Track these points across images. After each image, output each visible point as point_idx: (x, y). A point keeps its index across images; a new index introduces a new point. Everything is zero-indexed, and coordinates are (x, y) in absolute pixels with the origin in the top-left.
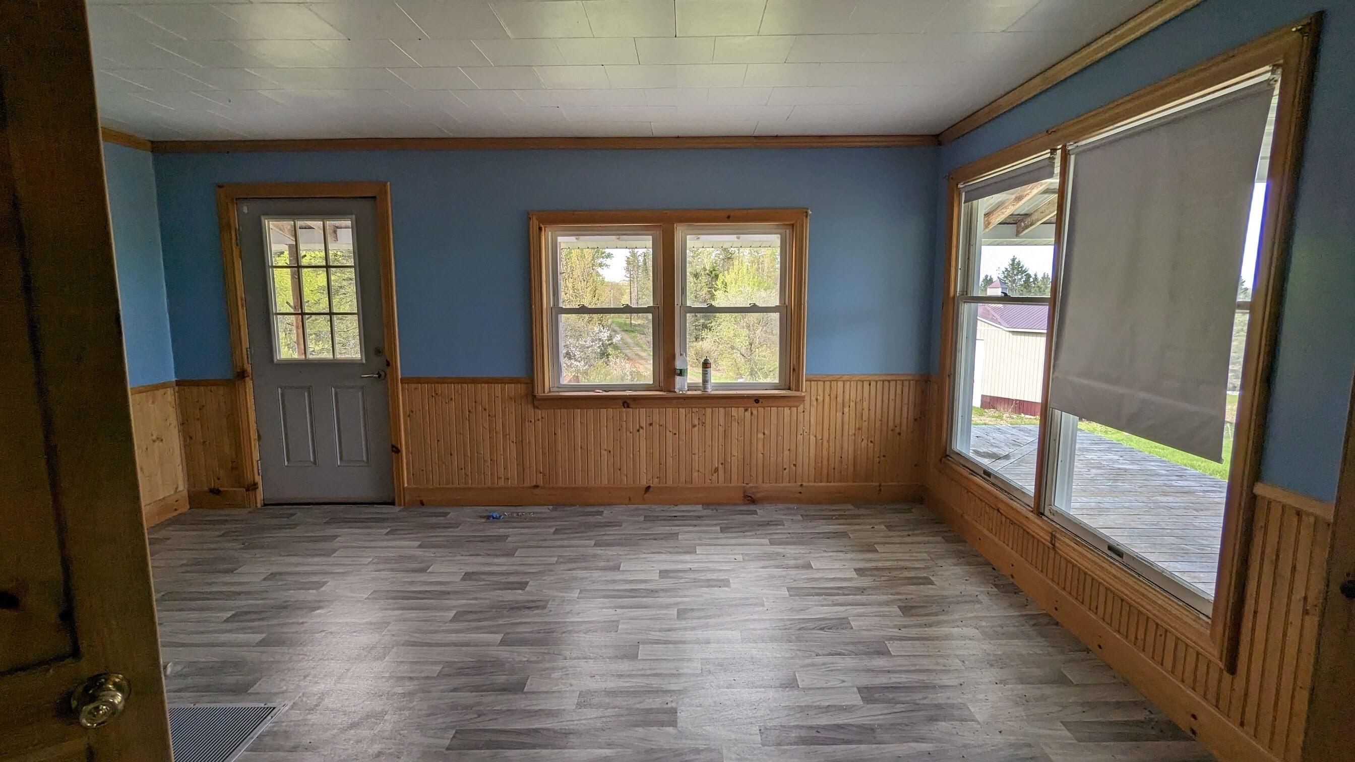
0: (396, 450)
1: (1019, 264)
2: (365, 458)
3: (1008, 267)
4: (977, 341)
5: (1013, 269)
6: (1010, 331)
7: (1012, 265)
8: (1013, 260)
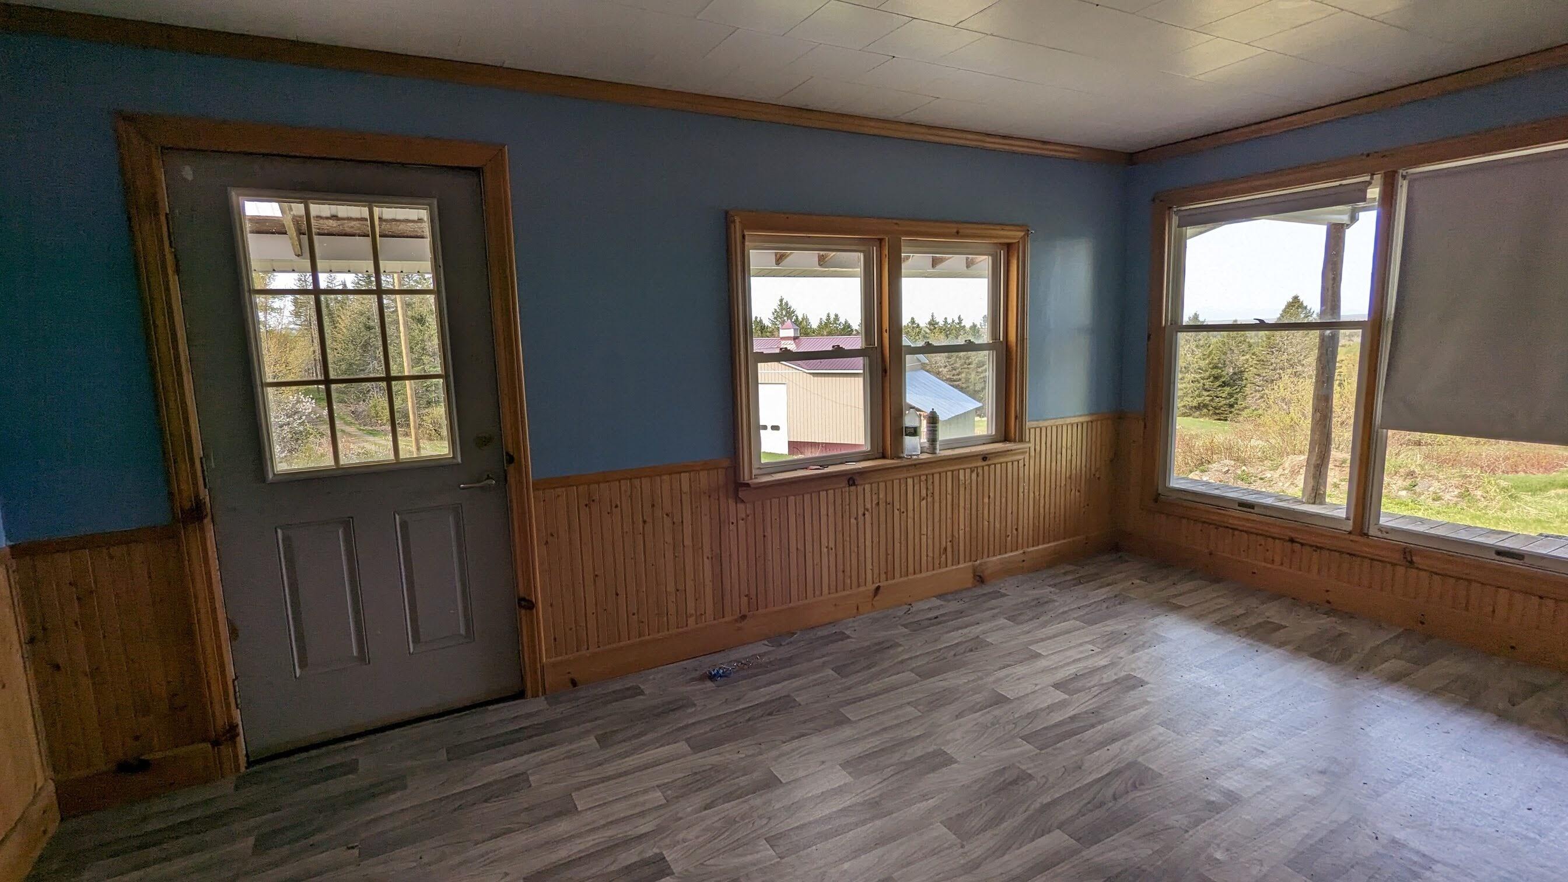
0: (527, 604)
1: (787, 304)
2: (463, 631)
3: (776, 308)
4: (760, 385)
5: (782, 310)
6: (810, 373)
7: (781, 305)
8: (781, 300)
